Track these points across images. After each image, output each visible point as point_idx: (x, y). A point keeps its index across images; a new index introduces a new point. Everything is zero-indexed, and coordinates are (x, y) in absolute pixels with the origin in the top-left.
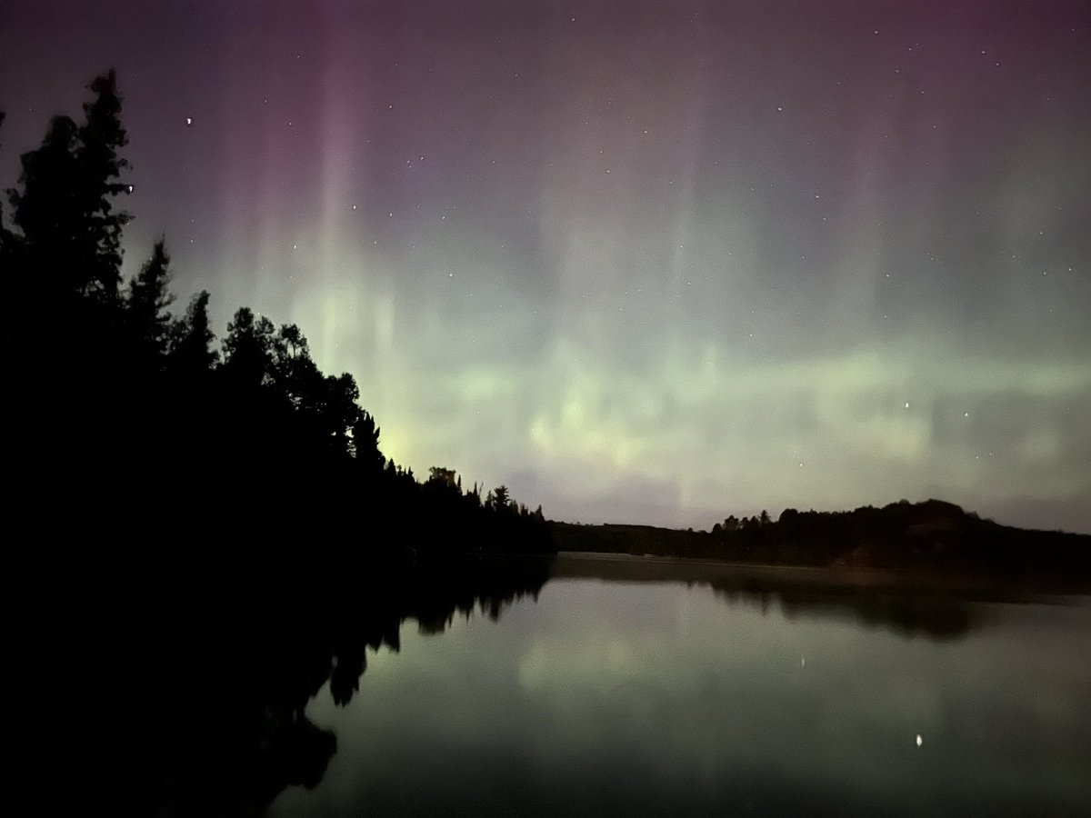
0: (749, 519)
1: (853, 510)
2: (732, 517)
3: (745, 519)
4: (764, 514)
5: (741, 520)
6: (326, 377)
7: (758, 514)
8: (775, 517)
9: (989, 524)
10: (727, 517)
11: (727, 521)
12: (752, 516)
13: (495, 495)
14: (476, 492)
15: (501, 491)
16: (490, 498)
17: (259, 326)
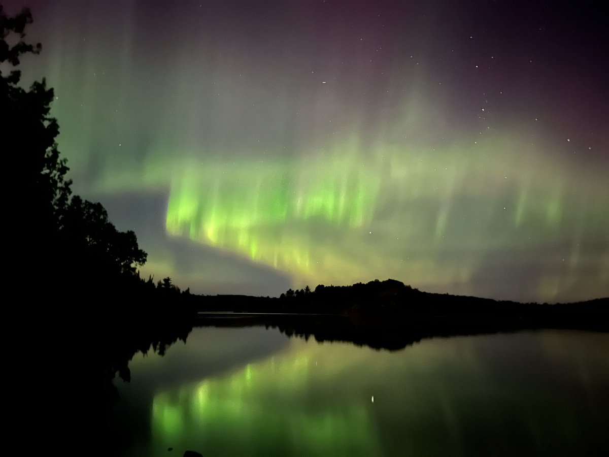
0: (299, 291)
1: (352, 285)
2: (290, 290)
3: (297, 290)
4: (307, 288)
5: (295, 291)
6: (139, 249)
7: (304, 288)
8: (313, 290)
10: (288, 290)
11: (288, 292)
12: (301, 289)
13: (163, 282)
14: (151, 281)
15: (167, 280)
16: (160, 284)
17: (84, 206)
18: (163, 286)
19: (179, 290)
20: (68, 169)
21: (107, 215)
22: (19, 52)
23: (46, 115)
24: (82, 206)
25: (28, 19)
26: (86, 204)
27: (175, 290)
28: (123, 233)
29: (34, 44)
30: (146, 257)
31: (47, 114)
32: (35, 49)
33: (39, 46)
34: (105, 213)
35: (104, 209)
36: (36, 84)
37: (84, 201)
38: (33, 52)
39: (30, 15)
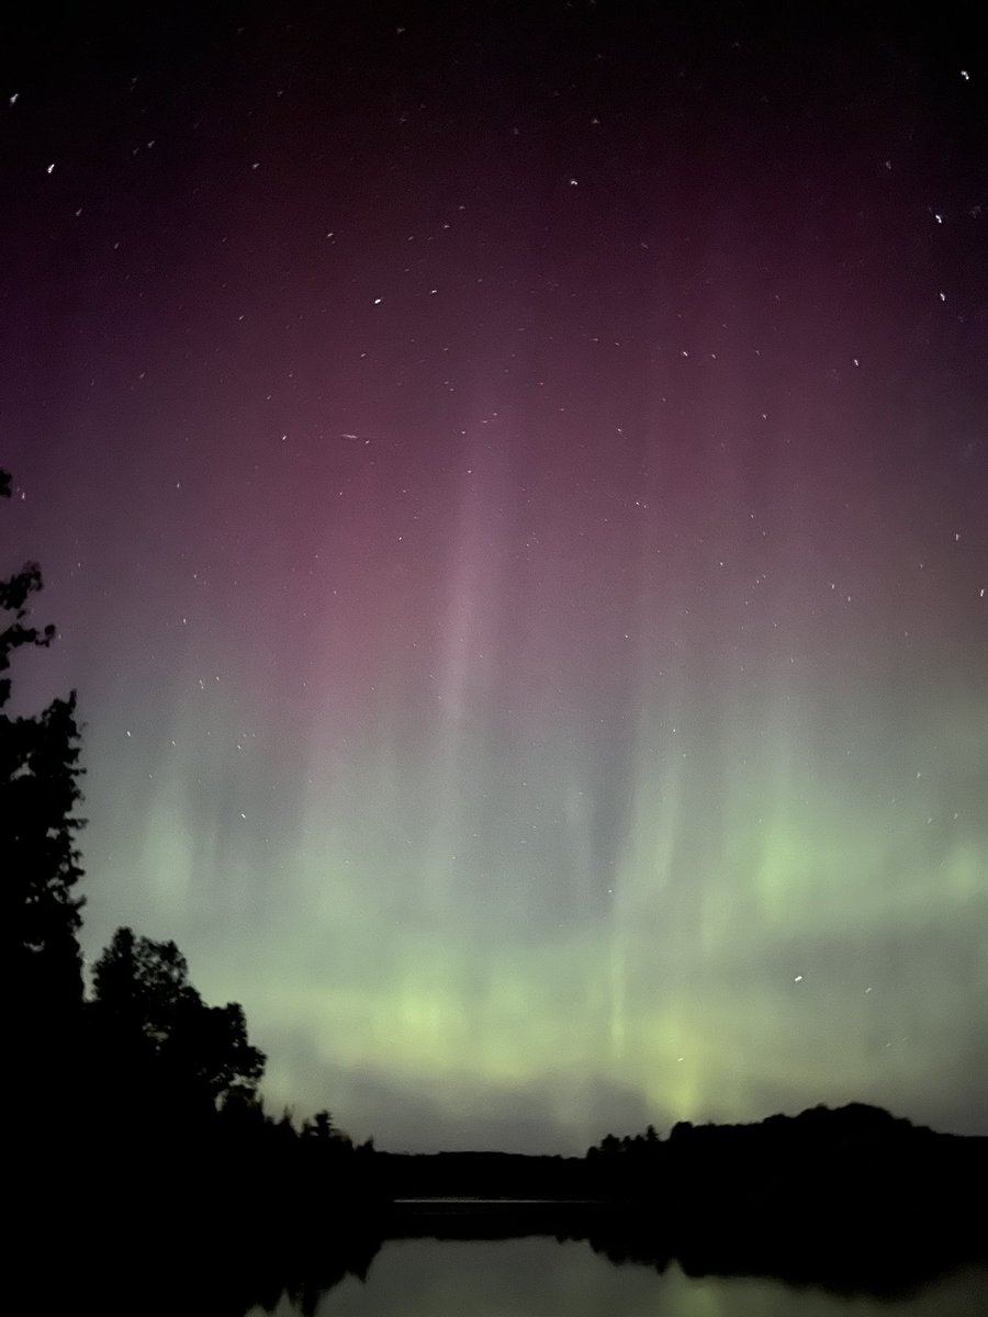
0: (633, 1138)
2: (610, 1136)
3: (628, 1138)
4: (651, 1130)
5: (622, 1140)
7: (643, 1131)
8: (664, 1135)
9: (925, 1131)
10: (604, 1137)
11: (604, 1141)
12: (635, 1135)
13: (314, 1123)
14: (286, 1121)
15: (323, 1118)
16: (307, 1128)
17: (139, 949)
18: (315, 1134)
19: (349, 1142)
20: (82, 873)
21: (185, 968)
22: (10, 645)
23: (71, 763)
24: (135, 951)
25: (33, 581)
26: (143, 947)
27: (341, 1144)
28: (217, 1009)
29: (41, 629)
30: (262, 1063)
31: (74, 762)
32: (42, 637)
33: (50, 630)
34: (182, 964)
35: (181, 954)
36: (57, 703)
37: (138, 940)
38: (37, 643)
39: (37, 576)
